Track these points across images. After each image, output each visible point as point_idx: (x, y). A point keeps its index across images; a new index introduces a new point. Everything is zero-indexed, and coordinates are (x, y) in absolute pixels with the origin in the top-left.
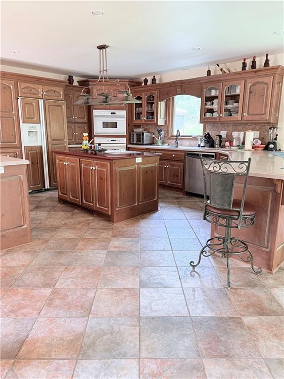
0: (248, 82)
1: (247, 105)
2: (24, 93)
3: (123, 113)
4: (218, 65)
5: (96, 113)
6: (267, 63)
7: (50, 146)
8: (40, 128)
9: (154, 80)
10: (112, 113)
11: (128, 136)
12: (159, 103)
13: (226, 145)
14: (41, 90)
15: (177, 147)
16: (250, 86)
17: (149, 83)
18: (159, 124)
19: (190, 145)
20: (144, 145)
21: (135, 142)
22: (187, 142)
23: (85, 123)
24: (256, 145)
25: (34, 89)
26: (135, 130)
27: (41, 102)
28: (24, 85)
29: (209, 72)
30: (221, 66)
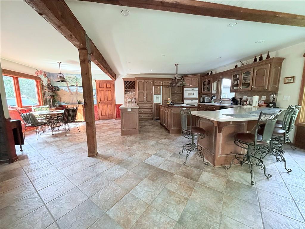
0: (255, 69)
1: (255, 81)
2: (156, 84)
3: (197, 89)
4: (241, 62)
5: (185, 89)
6: (268, 57)
7: (164, 103)
8: (160, 96)
9: (212, 73)
10: (192, 89)
11: (199, 99)
12: (213, 83)
13: (245, 104)
14: (162, 82)
15: (221, 104)
16: (257, 71)
17: (210, 74)
18: (212, 93)
19: (228, 104)
20: (205, 103)
21: (202, 102)
22: (226, 102)
23: (181, 94)
24: (261, 104)
25: (159, 82)
26: (202, 96)
27: (161, 87)
28: (156, 81)
29: (236, 66)
30: (243, 62)
